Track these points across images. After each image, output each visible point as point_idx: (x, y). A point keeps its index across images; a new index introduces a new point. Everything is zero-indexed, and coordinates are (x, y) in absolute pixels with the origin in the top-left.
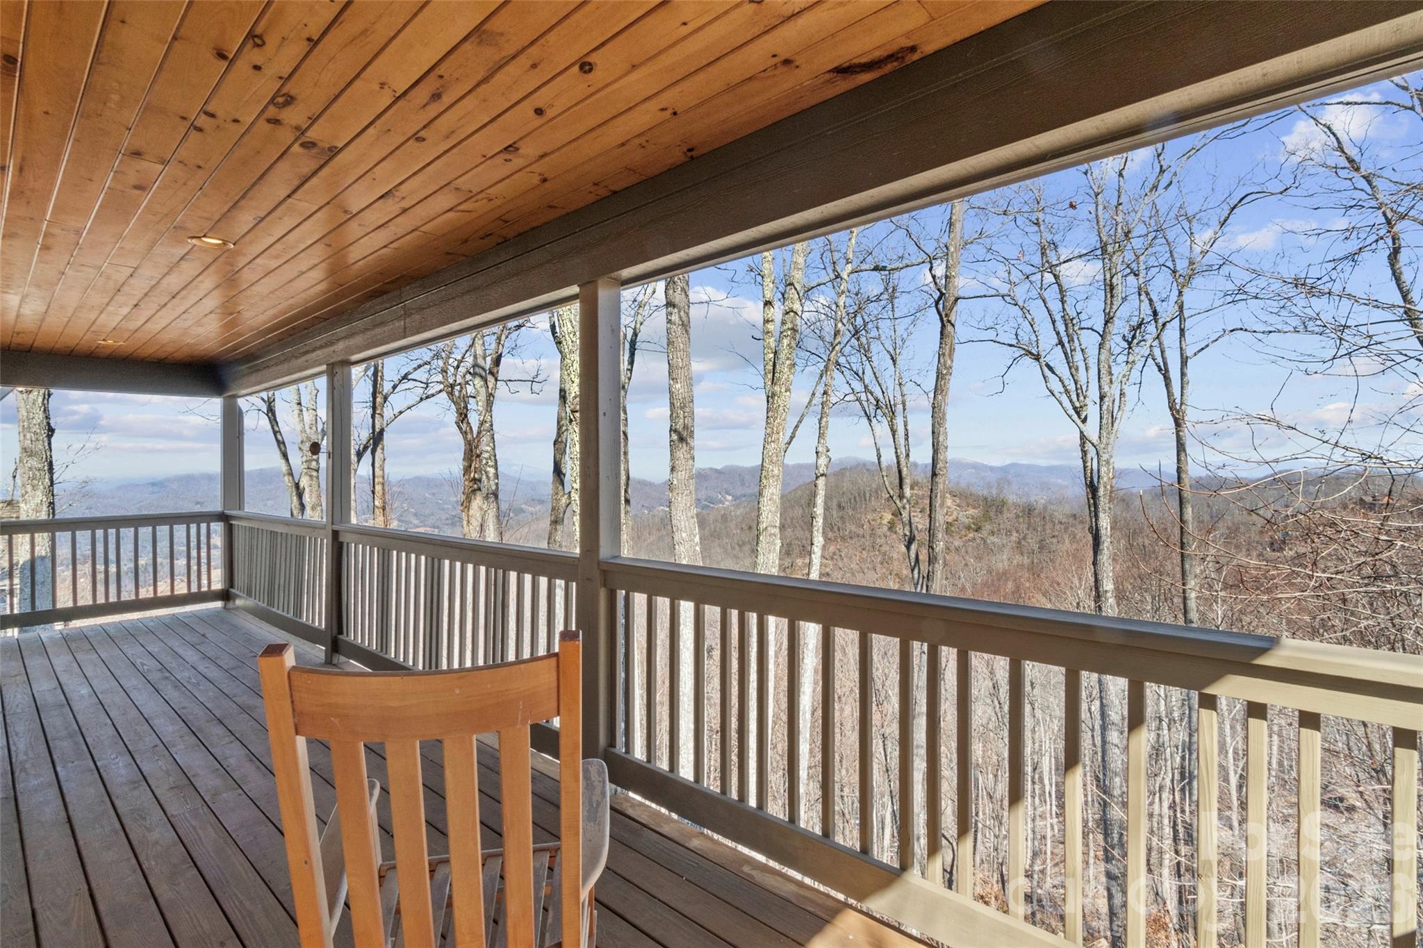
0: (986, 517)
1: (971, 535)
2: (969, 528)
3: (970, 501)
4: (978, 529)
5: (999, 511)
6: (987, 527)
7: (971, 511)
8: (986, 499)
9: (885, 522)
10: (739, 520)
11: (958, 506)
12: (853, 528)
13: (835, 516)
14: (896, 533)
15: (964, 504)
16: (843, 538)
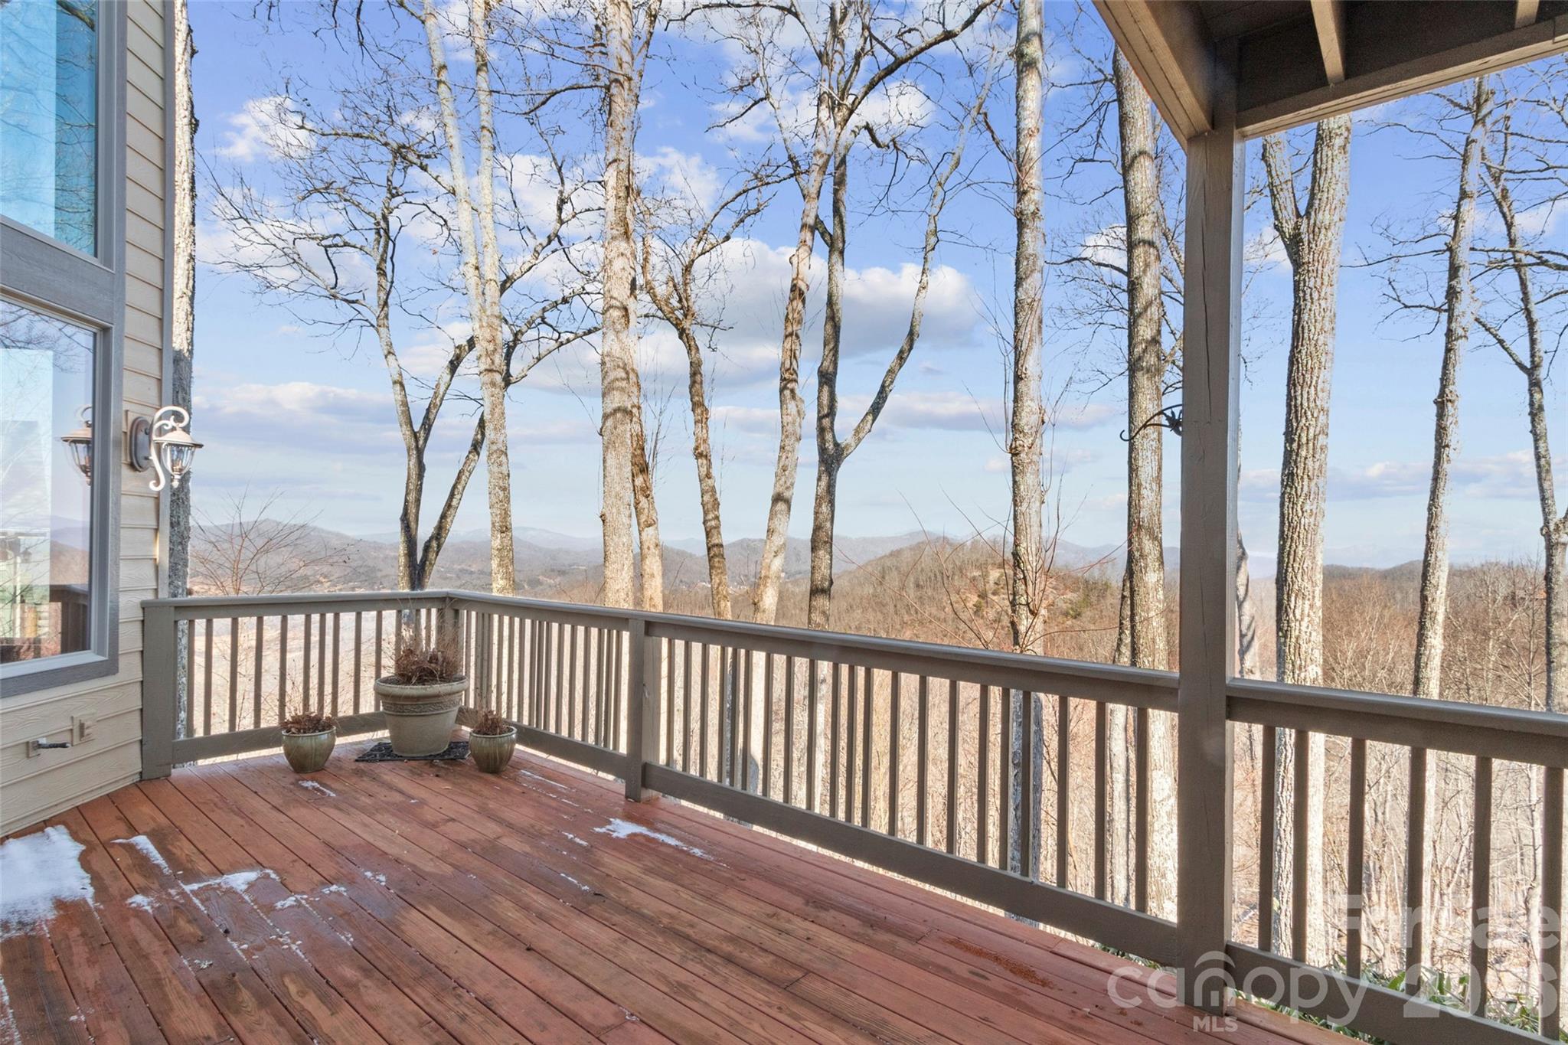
0: (1087, 601)
1: (1069, 623)
2: (1066, 614)
3: (1069, 583)
4: (1077, 616)
5: (1102, 596)
6: (1088, 613)
7: (1069, 595)
8: (1087, 582)
9: (970, 604)
10: (798, 598)
11: (1055, 588)
12: (934, 611)
13: (912, 596)
14: (982, 617)
15: (1061, 586)
16: (921, 623)
